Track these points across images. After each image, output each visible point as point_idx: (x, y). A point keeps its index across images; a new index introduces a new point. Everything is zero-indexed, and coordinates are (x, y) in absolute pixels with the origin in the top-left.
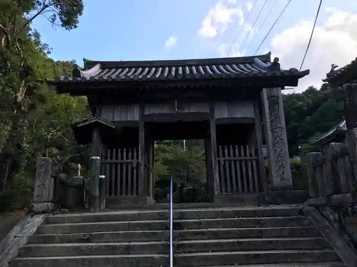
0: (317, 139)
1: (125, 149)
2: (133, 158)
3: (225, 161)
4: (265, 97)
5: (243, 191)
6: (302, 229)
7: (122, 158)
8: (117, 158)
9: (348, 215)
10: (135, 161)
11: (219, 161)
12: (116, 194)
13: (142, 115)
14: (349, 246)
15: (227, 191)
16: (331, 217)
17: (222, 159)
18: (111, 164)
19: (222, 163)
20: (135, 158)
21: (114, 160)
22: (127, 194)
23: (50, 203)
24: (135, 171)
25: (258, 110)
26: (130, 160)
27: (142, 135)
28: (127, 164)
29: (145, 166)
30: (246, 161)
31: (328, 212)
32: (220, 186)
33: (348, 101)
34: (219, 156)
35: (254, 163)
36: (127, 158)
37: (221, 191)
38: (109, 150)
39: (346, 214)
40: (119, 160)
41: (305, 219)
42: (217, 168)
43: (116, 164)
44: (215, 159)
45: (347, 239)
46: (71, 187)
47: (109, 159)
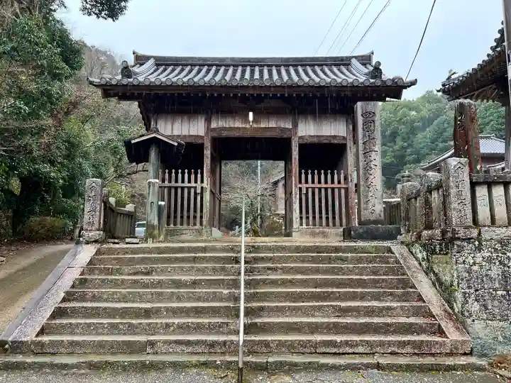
0: (429, 163)
1: (186, 171)
2: (196, 182)
3: (307, 189)
4: (359, 112)
5: (328, 225)
6: (386, 267)
7: (183, 182)
8: (176, 181)
9: (436, 254)
10: (199, 185)
11: (300, 189)
12: (175, 224)
13: (208, 129)
14: (435, 285)
15: (308, 224)
16: (420, 256)
17: (304, 186)
18: (170, 188)
19: (304, 191)
20: (199, 182)
21: (173, 184)
22: (188, 224)
23: (102, 232)
24: (199, 198)
25: (351, 127)
26: (193, 184)
27: (207, 153)
28: (189, 188)
29: (211, 191)
30: (333, 189)
31: (417, 249)
32: (301, 218)
33: (459, 121)
34: (300, 182)
35: (343, 191)
36: (189, 182)
37: (301, 225)
38: (167, 171)
39: (433, 252)
40: (180, 184)
41: (391, 257)
42: (298, 196)
43: (176, 188)
44: (296, 186)
45: (433, 278)
46: (121, 214)
47: (166, 182)
